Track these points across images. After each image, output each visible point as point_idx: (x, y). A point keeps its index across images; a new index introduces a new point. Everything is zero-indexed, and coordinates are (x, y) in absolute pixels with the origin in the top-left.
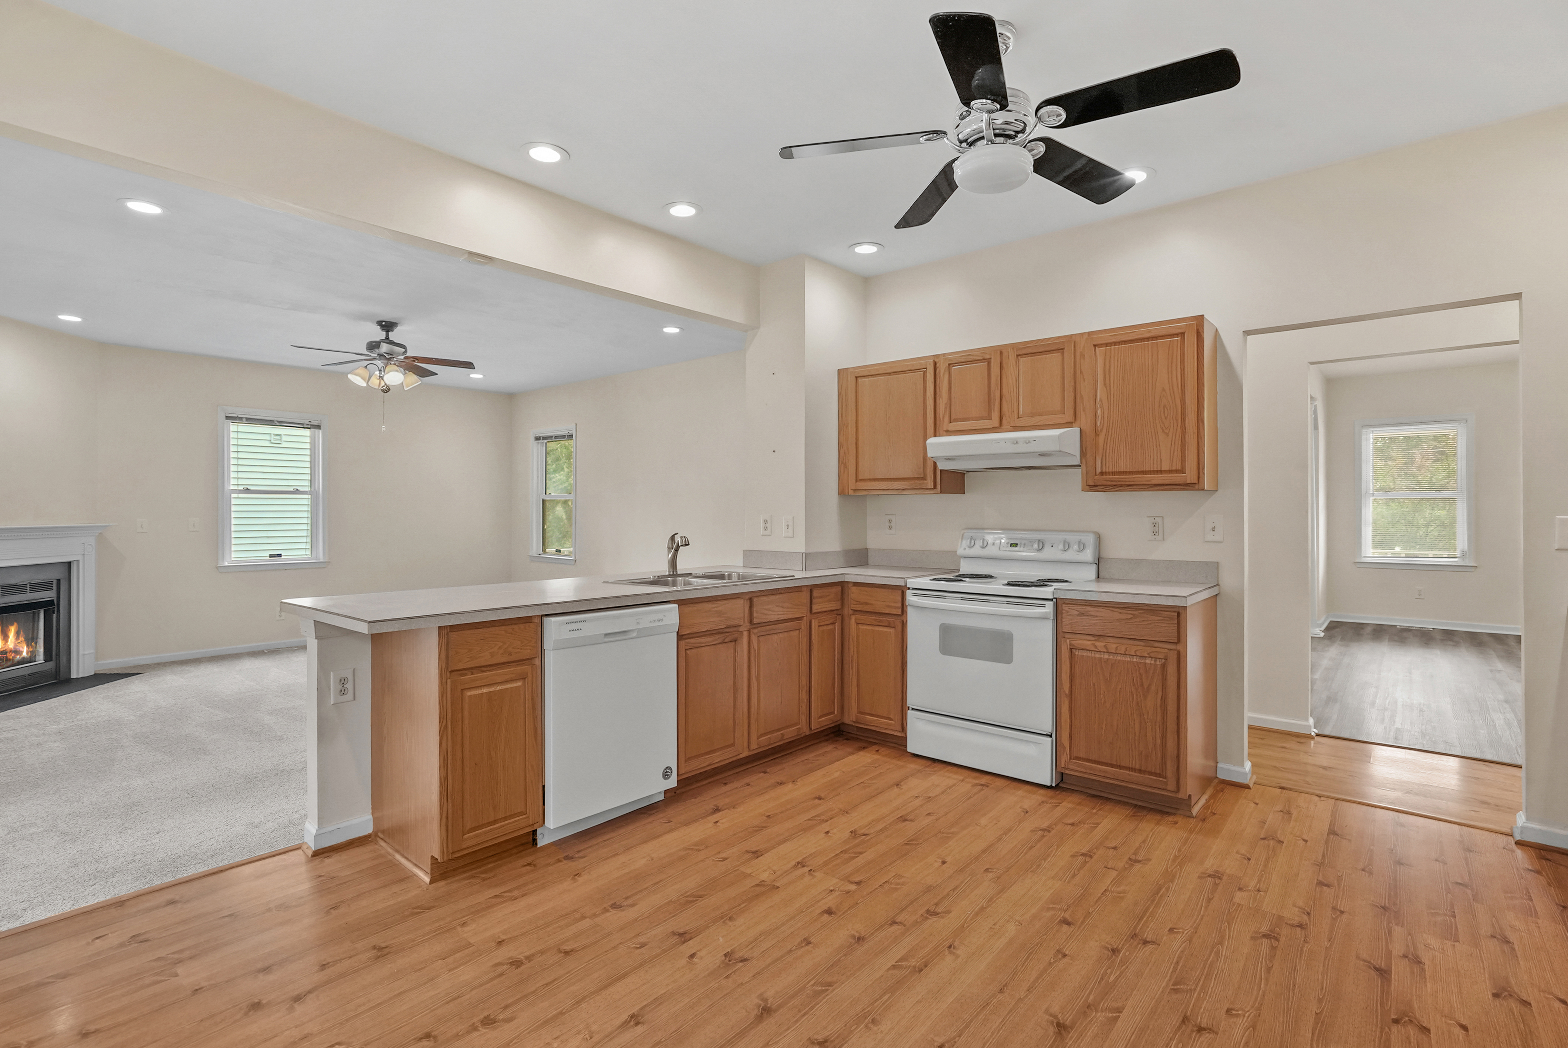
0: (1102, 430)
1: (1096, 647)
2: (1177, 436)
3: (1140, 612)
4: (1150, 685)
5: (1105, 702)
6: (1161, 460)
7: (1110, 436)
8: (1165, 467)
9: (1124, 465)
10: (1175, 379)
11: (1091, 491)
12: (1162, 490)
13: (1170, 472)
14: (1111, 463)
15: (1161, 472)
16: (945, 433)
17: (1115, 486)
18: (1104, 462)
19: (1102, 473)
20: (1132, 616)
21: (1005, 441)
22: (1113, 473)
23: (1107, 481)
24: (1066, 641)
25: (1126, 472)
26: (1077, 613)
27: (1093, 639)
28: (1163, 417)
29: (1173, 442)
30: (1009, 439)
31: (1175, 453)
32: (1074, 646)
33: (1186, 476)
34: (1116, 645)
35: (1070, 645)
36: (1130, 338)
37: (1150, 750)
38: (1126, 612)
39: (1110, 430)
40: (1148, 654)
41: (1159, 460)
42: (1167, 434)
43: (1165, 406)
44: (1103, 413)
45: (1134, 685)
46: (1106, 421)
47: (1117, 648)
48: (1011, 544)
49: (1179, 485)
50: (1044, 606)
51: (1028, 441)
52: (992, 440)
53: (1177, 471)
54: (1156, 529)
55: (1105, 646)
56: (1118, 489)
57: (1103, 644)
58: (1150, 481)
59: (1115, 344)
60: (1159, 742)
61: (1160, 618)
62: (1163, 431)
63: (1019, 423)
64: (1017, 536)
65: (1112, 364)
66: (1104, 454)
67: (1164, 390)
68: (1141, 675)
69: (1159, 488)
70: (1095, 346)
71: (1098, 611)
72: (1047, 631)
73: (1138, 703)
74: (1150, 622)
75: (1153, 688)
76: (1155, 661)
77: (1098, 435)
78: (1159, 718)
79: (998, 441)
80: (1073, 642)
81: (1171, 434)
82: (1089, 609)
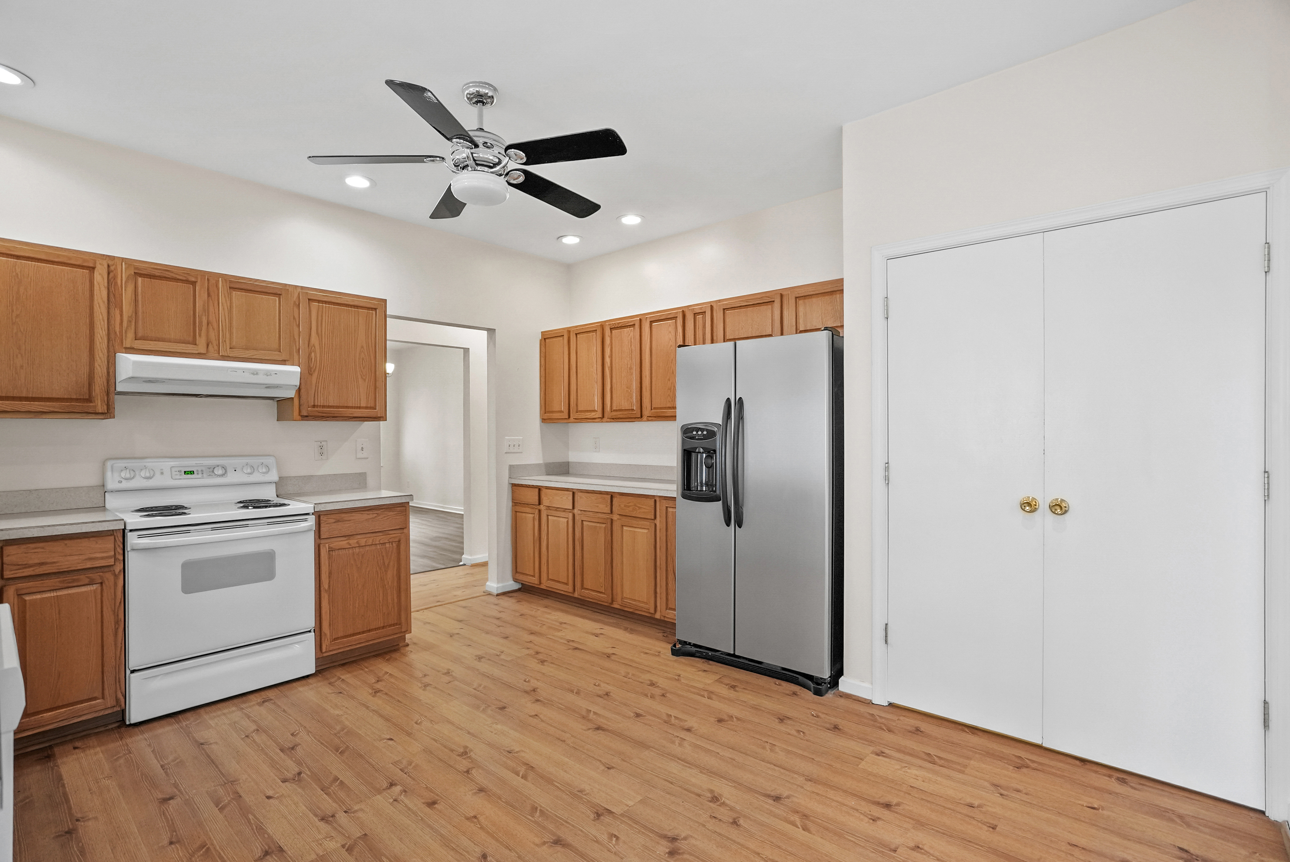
0: (314, 371)
1: (350, 545)
2: (371, 382)
3: (382, 510)
4: (389, 562)
5: (358, 585)
6: (360, 399)
7: (321, 376)
8: (363, 404)
9: (332, 400)
10: (370, 340)
11: (302, 420)
12: (359, 421)
13: (366, 408)
14: (322, 399)
15: (360, 408)
16: (124, 350)
17: (323, 417)
18: (316, 397)
19: (314, 406)
20: (376, 515)
21: (244, 370)
22: (323, 407)
23: (319, 412)
24: (325, 546)
25: (334, 406)
26: (334, 521)
27: (345, 539)
28: (362, 368)
29: (369, 387)
30: (249, 369)
31: (370, 395)
32: (331, 548)
33: (377, 412)
34: (365, 540)
35: (329, 548)
36: (339, 302)
37: (390, 609)
38: (372, 512)
39: (322, 372)
40: (388, 540)
41: (359, 399)
42: (365, 380)
43: (363, 359)
44: (316, 357)
45: (379, 566)
46: (318, 365)
47: (366, 541)
48: (185, 472)
49: (370, 418)
50: (306, 520)
51: (268, 373)
52: (228, 368)
53: (371, 408)
54: (322, 451)
55: (357, 542)
56: (325, 419)
57: (356, 541)
58: (352, 414)
59: (326, 302)
60: (396, 600)
61: (395, 513)
62: (362, 377)
63: (229, 353)
64: (190, 464)
65: (324, 318)
66: (317, 391)
67: (362, 347)
68: (383, 556)
69: (358, 419)
70: (309, 300)
71: (351, 516)
72: (309, 541)
73: (381, 578)
74: (388, 517)
75: (391, 564)
76: (392, 544)
77: (311, 375)
78: (395, 584)
79: (235, 370)
80: (331, 545)
81: (367, 380)
82: (343, 515)
